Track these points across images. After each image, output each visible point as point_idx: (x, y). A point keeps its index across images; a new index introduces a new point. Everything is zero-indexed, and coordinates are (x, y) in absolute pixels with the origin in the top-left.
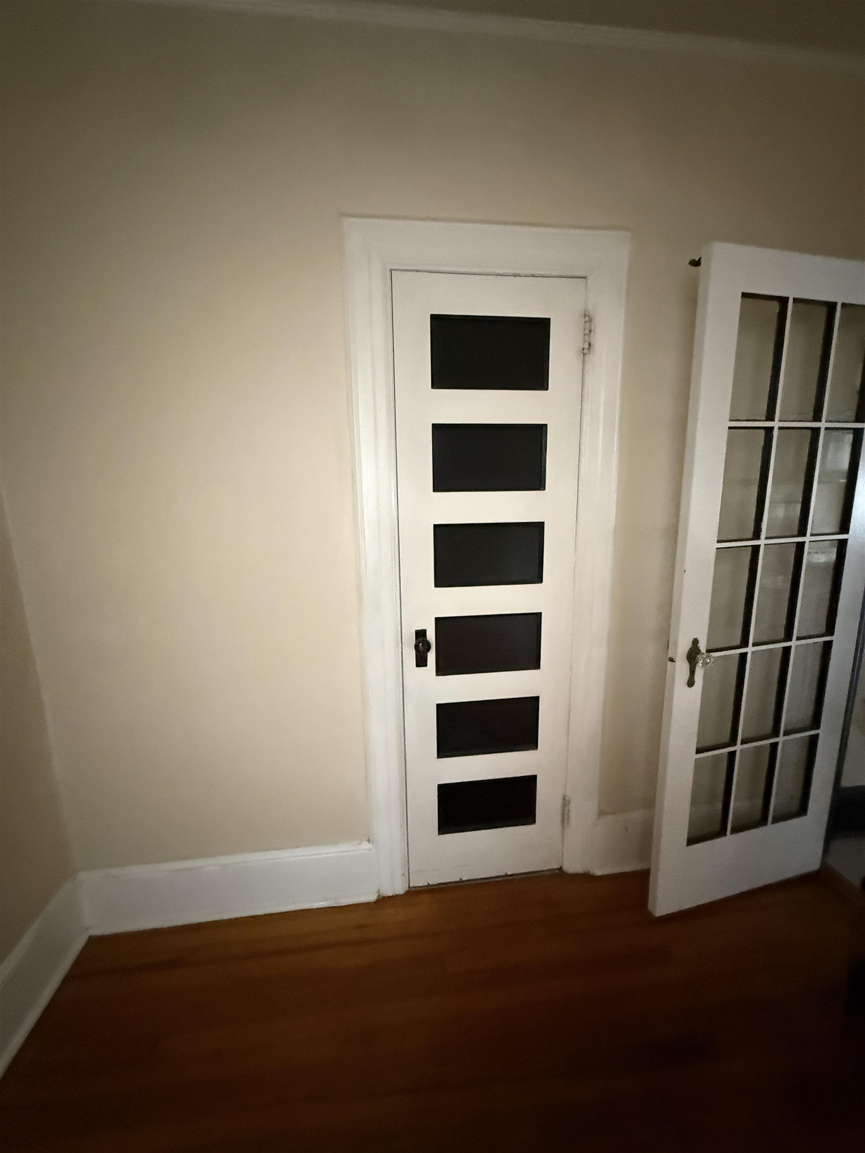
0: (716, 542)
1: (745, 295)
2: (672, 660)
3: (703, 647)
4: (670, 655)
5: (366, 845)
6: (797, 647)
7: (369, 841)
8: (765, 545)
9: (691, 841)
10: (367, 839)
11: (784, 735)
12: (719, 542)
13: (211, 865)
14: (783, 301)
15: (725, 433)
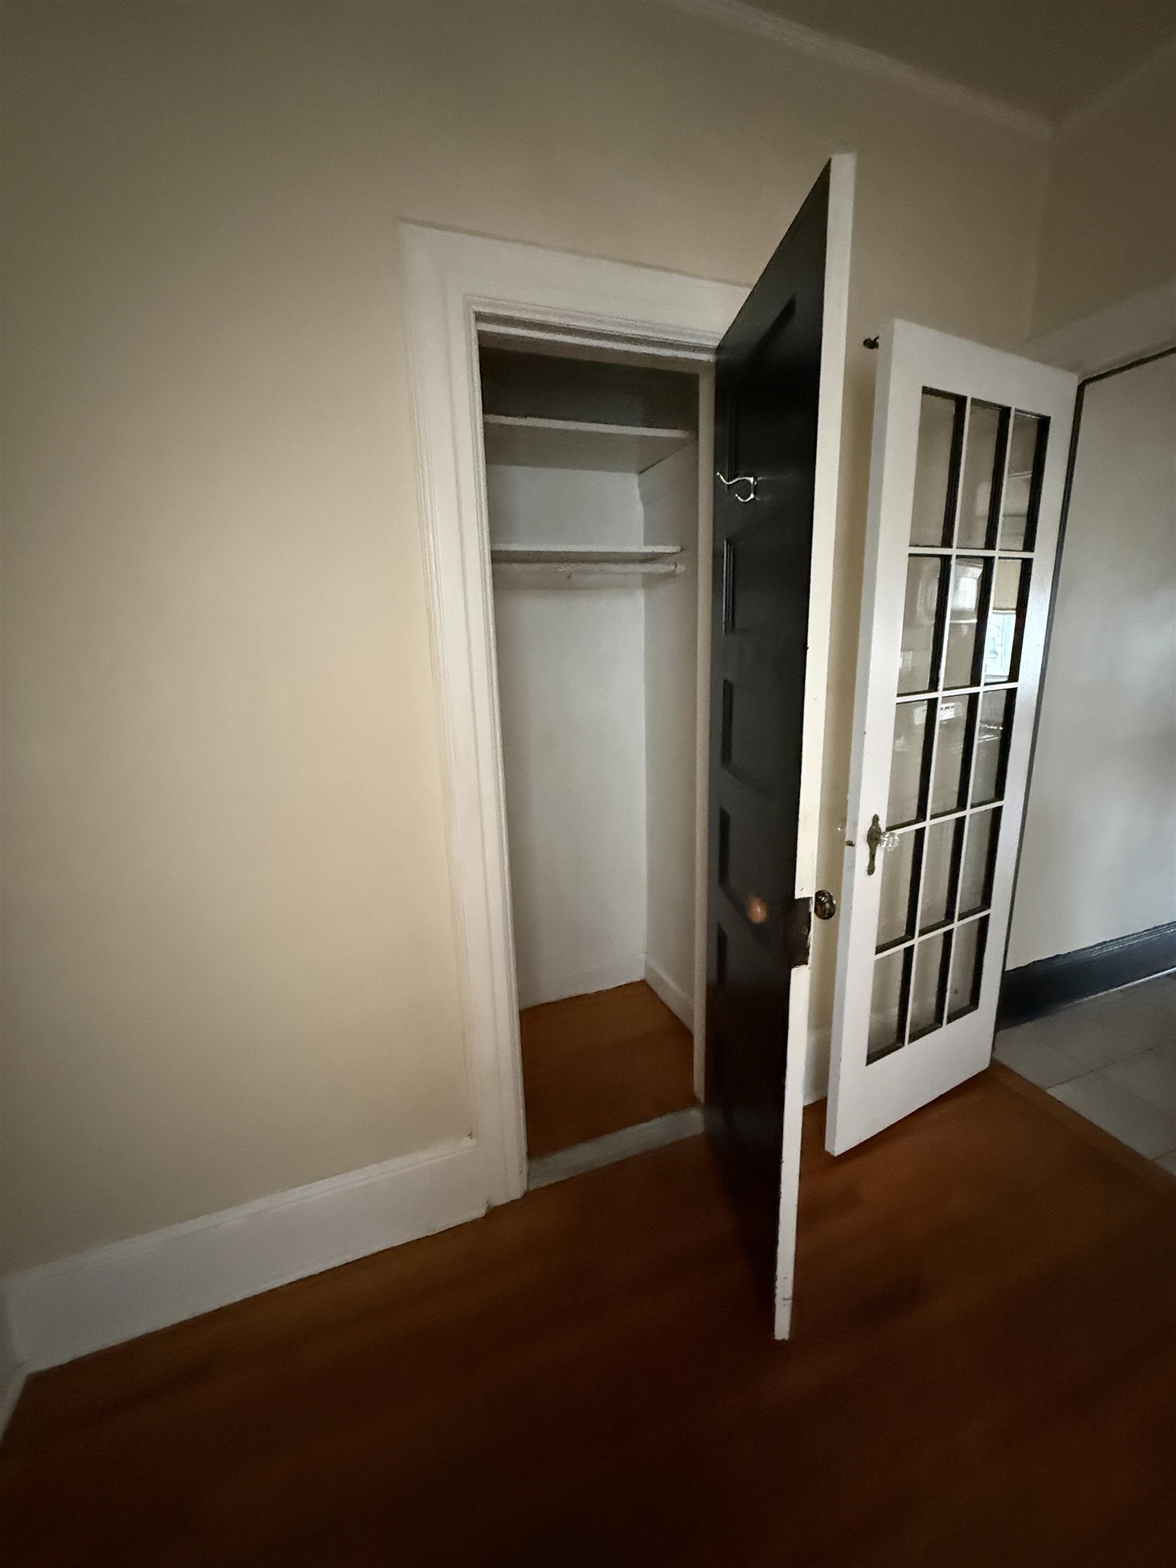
0: (896, 695)
1: (926, 391)
2: (851, 844)
3: (883, 825)
4: (847, 839)
5: (468, 1143)
6: (971, 816)
7: (470, 1135)
8: (943, 697)
9: (871, 1059)
10: (469, 1133)
11: (959, 920)
12: (899, 695)
13: (233, 1218)
14: (960, 401)
15: (904, 562)
